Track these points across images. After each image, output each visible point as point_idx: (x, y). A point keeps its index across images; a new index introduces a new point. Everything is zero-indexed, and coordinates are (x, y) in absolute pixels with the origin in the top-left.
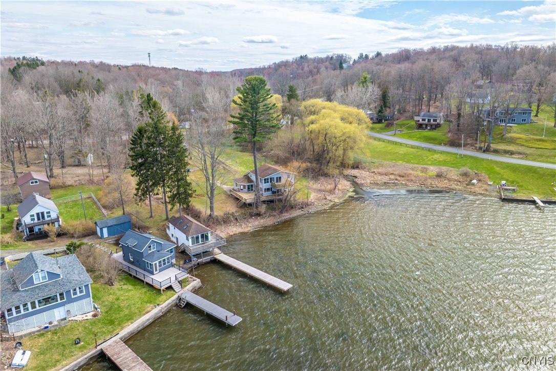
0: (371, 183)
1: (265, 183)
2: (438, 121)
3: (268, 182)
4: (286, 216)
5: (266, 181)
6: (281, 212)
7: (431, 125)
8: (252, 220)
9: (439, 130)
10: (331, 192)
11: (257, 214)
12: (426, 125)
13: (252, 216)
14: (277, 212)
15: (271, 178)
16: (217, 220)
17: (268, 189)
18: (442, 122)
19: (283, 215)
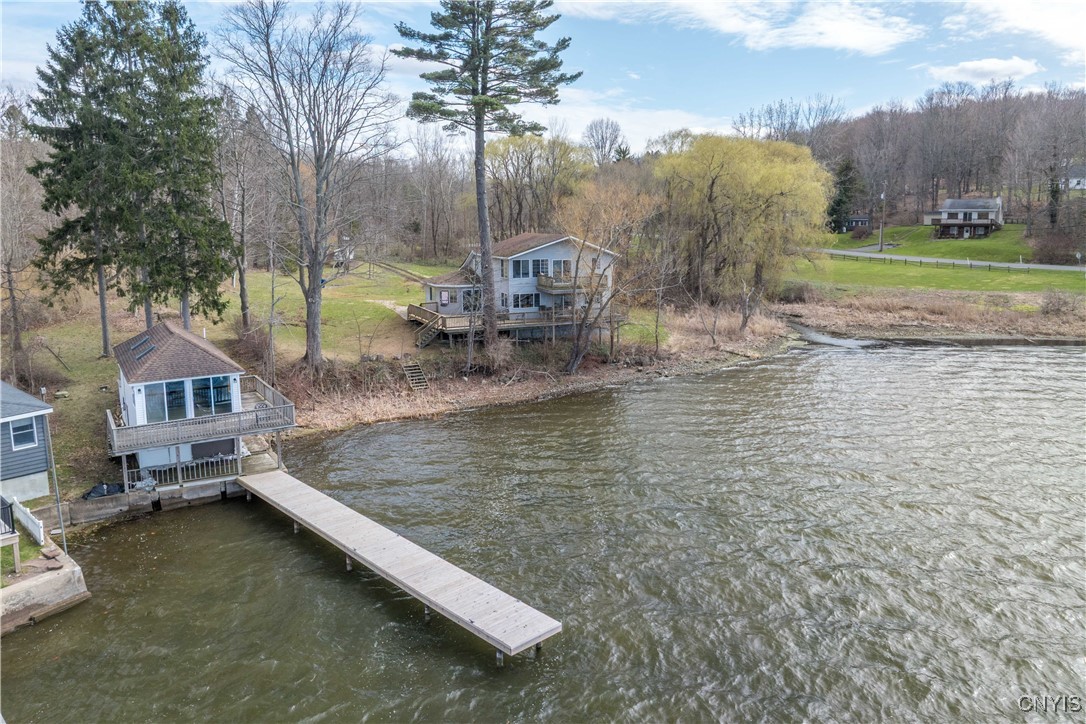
0: (848, 326)
1: (517, 274)
2: (992, 216)
3: (526, 274)
4: (584, 381)
5: (519, 269)
6: (566, 370)
7: (975, 226)
8: (459, 386)
9: (995, 238)
10: (731, 334)
11: (481, 368)
12: (961, 227)
13: (460, 373)
14: (551, 368)
15: (536, 263)
16: (330, 373)
17: (527, 298)
18: (1000, 221)
19: (573, 378)
